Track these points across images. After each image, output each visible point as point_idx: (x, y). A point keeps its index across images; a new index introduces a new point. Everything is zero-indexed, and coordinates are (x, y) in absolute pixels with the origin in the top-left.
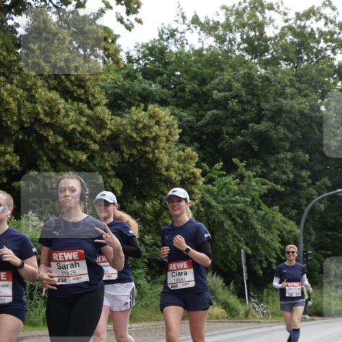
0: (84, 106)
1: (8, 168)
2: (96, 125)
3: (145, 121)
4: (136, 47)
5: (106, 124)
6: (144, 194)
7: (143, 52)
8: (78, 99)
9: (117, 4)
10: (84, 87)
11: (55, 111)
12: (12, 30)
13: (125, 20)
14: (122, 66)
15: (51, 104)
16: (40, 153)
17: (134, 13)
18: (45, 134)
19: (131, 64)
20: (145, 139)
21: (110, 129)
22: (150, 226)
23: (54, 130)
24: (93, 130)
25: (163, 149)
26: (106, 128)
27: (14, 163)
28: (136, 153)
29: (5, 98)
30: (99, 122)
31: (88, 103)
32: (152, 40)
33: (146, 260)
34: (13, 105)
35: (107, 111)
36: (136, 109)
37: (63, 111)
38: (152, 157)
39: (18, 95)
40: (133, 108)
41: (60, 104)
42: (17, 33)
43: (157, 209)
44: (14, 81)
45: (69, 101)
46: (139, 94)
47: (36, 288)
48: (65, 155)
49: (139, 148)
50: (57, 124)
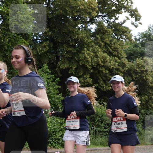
0: (117, 59)
1: (88, 84)
2: (122, 66)
3: (142, 64)
4: (138, 34)
5: (126, 65)
6: (142, 93)
7: (142, 36)
8: (115, 56)
9: (131, 18)
10: (117, 51)
11: (105, 61)
12: (90, 30)
13: (135, 24)
14: (133, 42)
15: (104, 58)
16: (100, 77)
17: (138, 21)
18: (102, 70)
19: (136, 41)
20: (142, 71)
21: (127, 67)
22: (144, 106)
23: (105, 68)
24: (120, 68)
25: (150, 75)
26: (126, 67)
27: (90, 82)
28: (138, 77)
29: (86, 56)
30: (123, 65)
31: (119, 57)
32: (145, 31)
33: (142, 120)
34: (89, 59)
35: (126, 60)
36: (139, 59)
37: (109, 61)
38: (145, 78)
39: (91, 55)
40: (137, 59)
41: (108, 58)
42: (91, 31)
43: (147, 99)
44: (90, 50)
45: (111, 56)
46: (140, 53)
47: (98, 130)
48: (109, 78)
49: (140, 75)
50: (106, 66)
